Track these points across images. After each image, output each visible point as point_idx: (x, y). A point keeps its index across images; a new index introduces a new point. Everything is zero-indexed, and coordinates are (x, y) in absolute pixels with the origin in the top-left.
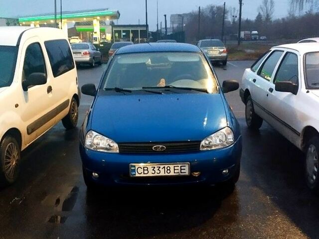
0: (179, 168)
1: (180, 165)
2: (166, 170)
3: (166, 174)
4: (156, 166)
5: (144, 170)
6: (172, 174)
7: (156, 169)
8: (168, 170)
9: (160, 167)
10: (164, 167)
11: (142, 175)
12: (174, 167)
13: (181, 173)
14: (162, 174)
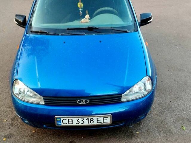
0: (102, 119)
1: (102, 117)
2: (89, 121)
3: (90, 124)
4: (80, 118)
5: (69, 121)
6: (95, 123)
7: (80, 120)
8: (91, 121)
9: (83, 119)
10: (88, 119)
11: (68, 124)
12: (97, 118)
13: (103, 122)
14: (86, 123)
